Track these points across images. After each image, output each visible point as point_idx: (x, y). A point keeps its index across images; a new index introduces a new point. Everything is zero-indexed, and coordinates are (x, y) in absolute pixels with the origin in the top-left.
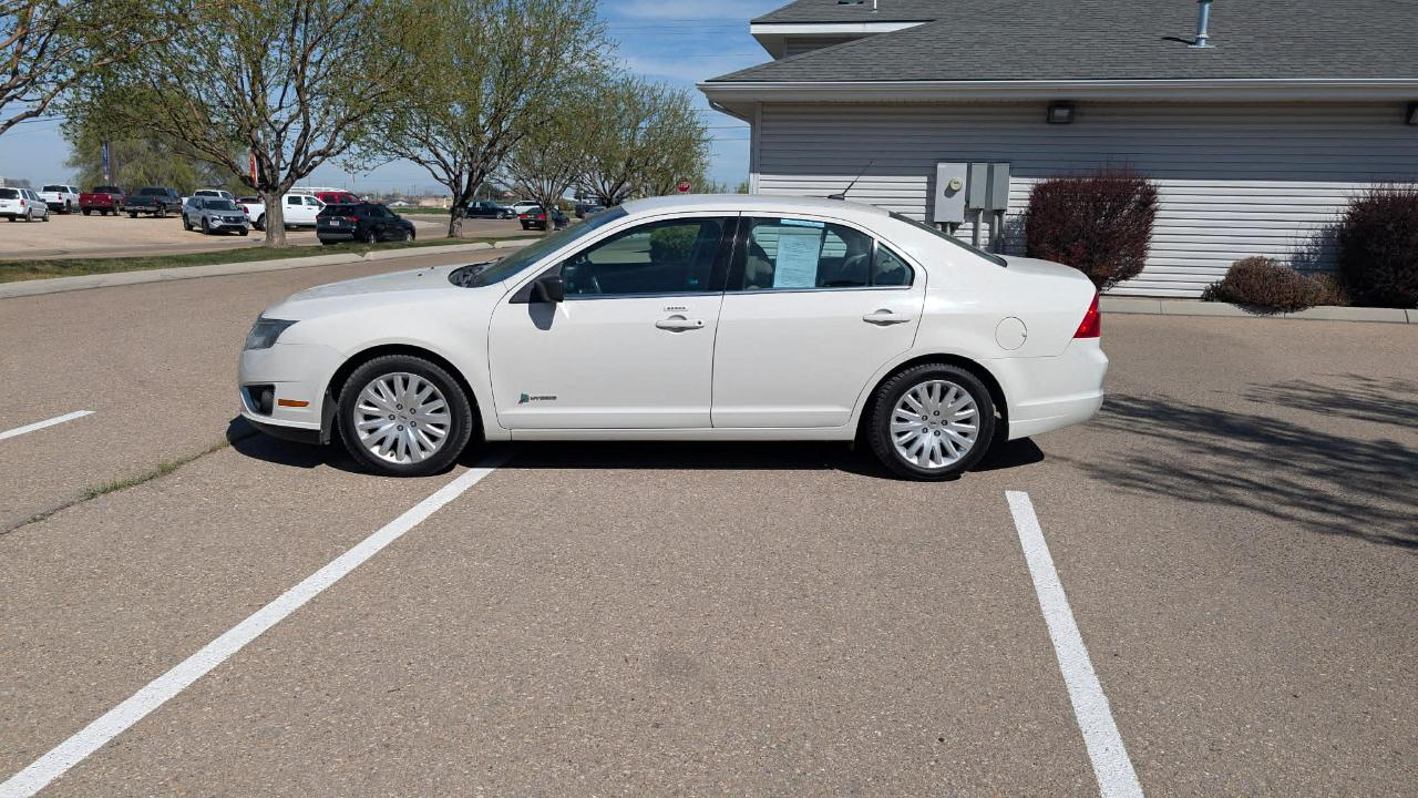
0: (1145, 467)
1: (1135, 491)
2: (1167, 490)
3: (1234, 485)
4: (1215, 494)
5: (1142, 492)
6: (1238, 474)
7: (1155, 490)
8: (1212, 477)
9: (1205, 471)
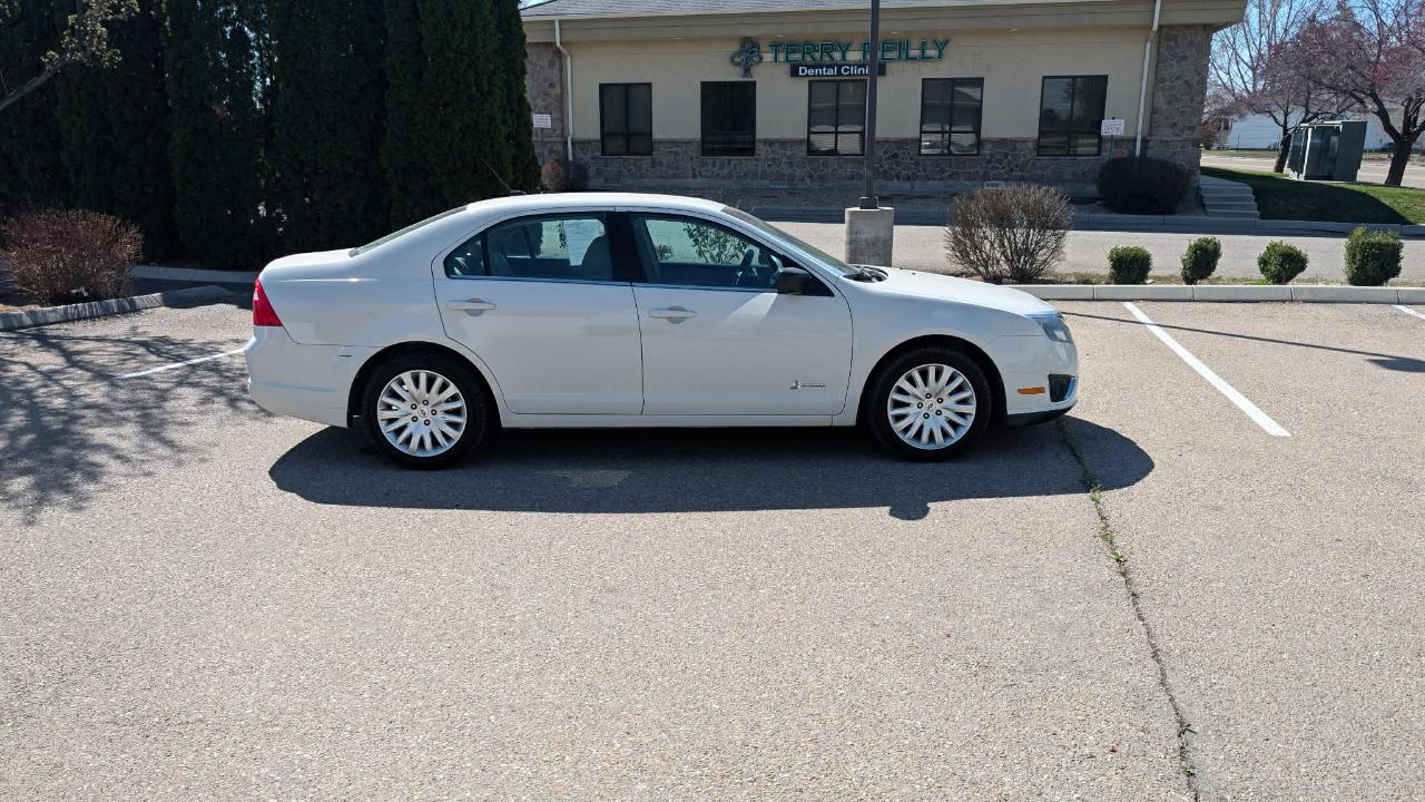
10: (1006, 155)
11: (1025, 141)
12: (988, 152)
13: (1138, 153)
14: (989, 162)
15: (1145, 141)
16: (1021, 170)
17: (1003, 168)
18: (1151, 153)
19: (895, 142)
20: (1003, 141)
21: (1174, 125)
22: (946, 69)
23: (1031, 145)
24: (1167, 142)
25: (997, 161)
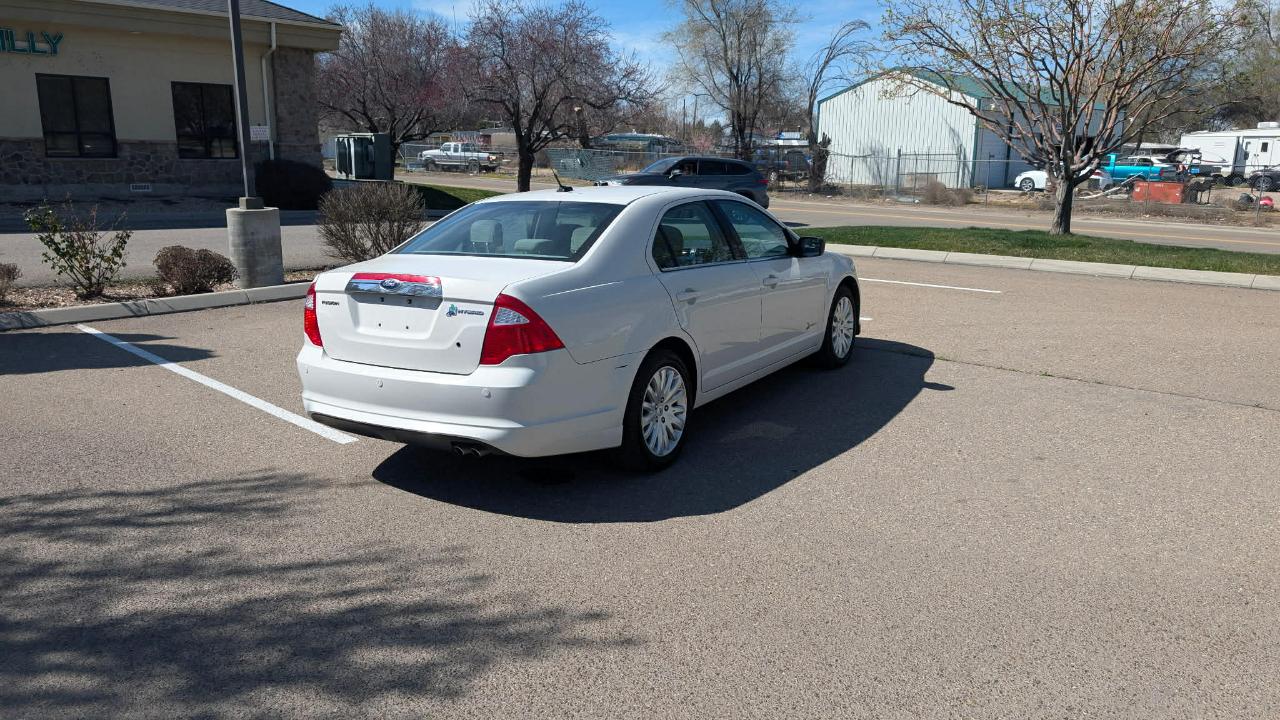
0: (265, 504)
1: (257, 475)
2: (226, 486)
3: (159, 514)
4: (178, 496)
5: (248, 476)
6: (152, 532)
7: (238, 481)
8: (187, 517)
9: (196, 523)
10: (148, 158)
11: (165, 144)
12: (127, 154)
13: (272, 157)
14: (131, 164)
15: (276, 146)
16: (166, 171)
17: (147, 170)
18: (283, 156)
19: (14, 142)
20: (142, 143)
21: (297, 133)
22: (65, 64)
23: (173, 148)
24: (295, 147)
25: (139, 163)
